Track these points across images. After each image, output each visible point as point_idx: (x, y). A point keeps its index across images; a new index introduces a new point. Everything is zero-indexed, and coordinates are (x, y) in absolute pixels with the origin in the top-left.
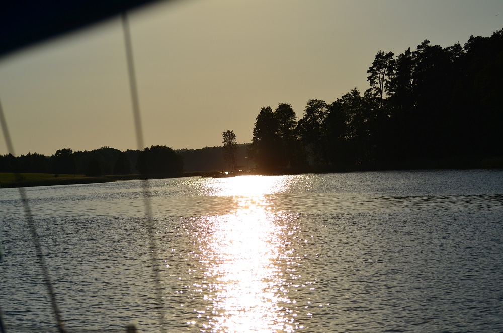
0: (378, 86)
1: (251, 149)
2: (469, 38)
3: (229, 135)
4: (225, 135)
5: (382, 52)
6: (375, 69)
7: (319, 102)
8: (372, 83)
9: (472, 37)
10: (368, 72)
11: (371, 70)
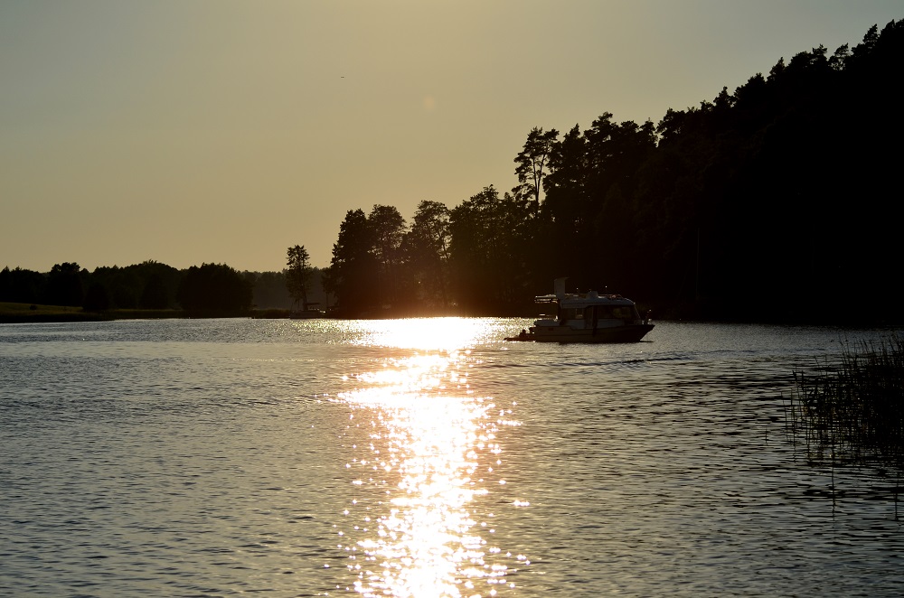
0: (532, 182)
1: (329, 277)
2: (665, 114)
3: (298, 253)
4: (291, 252)
5: (539, 129)
6: (527, 155)
7: (435, 205)
8: (522, 178)
9: (670, 113)
10: (516, 160)
11: (521, 157)
